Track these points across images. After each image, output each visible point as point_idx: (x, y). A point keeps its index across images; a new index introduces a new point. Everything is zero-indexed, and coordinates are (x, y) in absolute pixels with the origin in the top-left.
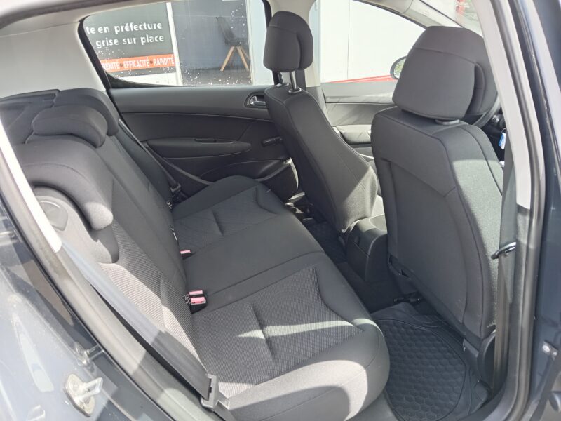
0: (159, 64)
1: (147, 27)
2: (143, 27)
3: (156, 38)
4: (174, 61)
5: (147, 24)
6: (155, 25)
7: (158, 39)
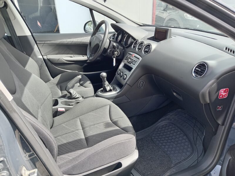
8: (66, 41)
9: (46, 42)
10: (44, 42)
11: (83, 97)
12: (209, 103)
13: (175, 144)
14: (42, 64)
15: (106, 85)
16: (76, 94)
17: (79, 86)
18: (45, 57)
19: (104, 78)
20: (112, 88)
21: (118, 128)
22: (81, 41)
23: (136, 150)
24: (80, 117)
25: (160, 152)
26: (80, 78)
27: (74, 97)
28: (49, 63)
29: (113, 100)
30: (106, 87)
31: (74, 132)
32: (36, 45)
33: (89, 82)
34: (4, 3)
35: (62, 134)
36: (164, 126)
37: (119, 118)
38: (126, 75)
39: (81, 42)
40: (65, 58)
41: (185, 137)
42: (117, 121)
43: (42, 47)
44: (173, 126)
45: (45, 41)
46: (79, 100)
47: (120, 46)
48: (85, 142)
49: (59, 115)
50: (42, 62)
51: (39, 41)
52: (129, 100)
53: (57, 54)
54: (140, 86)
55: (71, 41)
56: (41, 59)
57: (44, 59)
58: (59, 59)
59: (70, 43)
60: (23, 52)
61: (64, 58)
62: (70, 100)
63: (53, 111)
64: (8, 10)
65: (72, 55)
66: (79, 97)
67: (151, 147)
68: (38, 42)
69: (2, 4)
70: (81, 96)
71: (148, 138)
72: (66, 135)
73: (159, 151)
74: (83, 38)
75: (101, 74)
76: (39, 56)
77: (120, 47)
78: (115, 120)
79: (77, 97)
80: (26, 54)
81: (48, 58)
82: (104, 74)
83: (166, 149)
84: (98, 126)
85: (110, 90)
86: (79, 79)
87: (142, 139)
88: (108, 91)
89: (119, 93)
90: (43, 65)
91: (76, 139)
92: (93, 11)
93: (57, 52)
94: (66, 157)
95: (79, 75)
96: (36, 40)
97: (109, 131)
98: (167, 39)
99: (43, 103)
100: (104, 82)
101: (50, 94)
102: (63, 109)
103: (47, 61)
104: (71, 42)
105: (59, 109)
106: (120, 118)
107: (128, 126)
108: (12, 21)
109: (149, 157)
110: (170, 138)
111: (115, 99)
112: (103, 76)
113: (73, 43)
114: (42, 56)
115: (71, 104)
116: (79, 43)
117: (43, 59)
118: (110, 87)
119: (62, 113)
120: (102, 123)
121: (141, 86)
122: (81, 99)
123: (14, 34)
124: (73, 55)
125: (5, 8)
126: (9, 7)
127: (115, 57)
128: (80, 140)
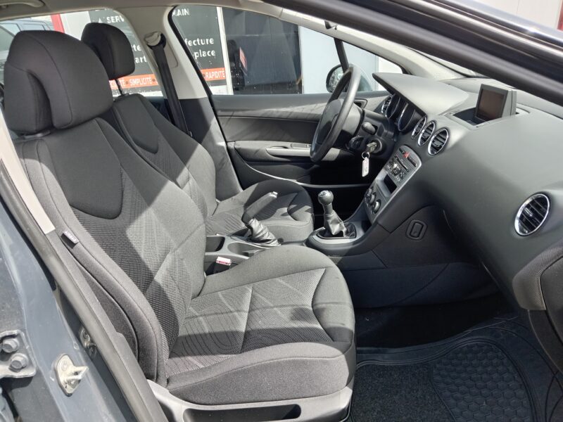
0: (210, 77)
1: (200, 42)
2: (196, 43)
3: (208, 52)
4: (225, 75)
5: (200, 39)
6: (207, 40)
7: (210, 53)
8: (278, 112)
9: (236, 113)
10: (230, 113)
11: (281, 241)
12: (546, 312)
13: (486, 403)
14: (223, 159)
15: (330, 221)
16: (264, 232)
17: (284, 215)
18: (231, 145)
19: (326, 203)
20: (344, 230)
21: (319, 326)
22: (309, 112)
23: (347, 388)
24: (256, 284)
25: (437, 412)
26: (273, 198)
27: (258, 238)
28: (238, 159)
29: (341, 258)
30: (331, 226)
31: (230, 315)
32: (215, 118)
33: (308, 207)
34: (160, 37)
35: (209, 313)
36: (473, 349)
37: (329, 303)
38: (379, 201)
39: (309, 114)
40: (272, 148)
41: (521, 393)
42: (323, 309)
43: (227, 123)
44: (500, 354)
45: (234, 111)
46: (269, 245)
47: (387, 129)
48: (240, 341)
49: (217, 272)
50: (224, 154)
51: (222, 110)
52: (382, 265)
53: (256, 140)
54: (412, 234)
55: (287, 112)
56: (222, 147)
57: (228, 149)
58: (257, 151)
59: (285, 116)
60: (187, 134)
61: (268, 149)
62: (250, 244)
63: (205, 262)
64: (166, 49)
65: (288, 144)
66: (268, 238)
67: (420, 393)
68: (219, 113)
69: (156, 40)
70: (274, 238)
71: (421, 369)
72: (216, 316)
73: (436, 410)
74: (315, 105)
75: (322, 193)
76: (221, 141)
77: (385, 131)
78: (320, 306)
79: (265, 238)
80: (193, 137)
81: (236, 147)
82: (328, 195)
83: (457, 410)
84: (279, 312)
85: (340, 235)
86: (271, 200)
87: (405, 367)
88: (333, 234)
89: (358, 244)
90: (225, 161)
91: (227, 329)
92: (344, 43)
93: (257, 134)
94: (196, 362)
95: (272, 191)
96: (217, 107)
97: (295, 328)
98: (501, 117)
99: (183, 242)
100: (328, 212)
101: (200, 225)
102: (228, 261)
103: (234, 153)
104: (288, 114)
105: (220, 260)
106: (332, 305)
107: (342, 326)
108: (171, 70)
109: (404, 418)
110: (480, 384)
111: (346, 255)
112: (324, 199)
113: (291, 116)
114: (226, 142)
115: (249, 252)
116: (305, 117)
117: (226, 149)
118: (341, 225)
119: (224, 268)
120: (290, 308)
121: (416, 235)
122: (275, 243)
123: (174, 96)
124: (290, 143)
125: (162, 45)
126: (169, 45)
127: (367, 156)
128: (234, 334)
